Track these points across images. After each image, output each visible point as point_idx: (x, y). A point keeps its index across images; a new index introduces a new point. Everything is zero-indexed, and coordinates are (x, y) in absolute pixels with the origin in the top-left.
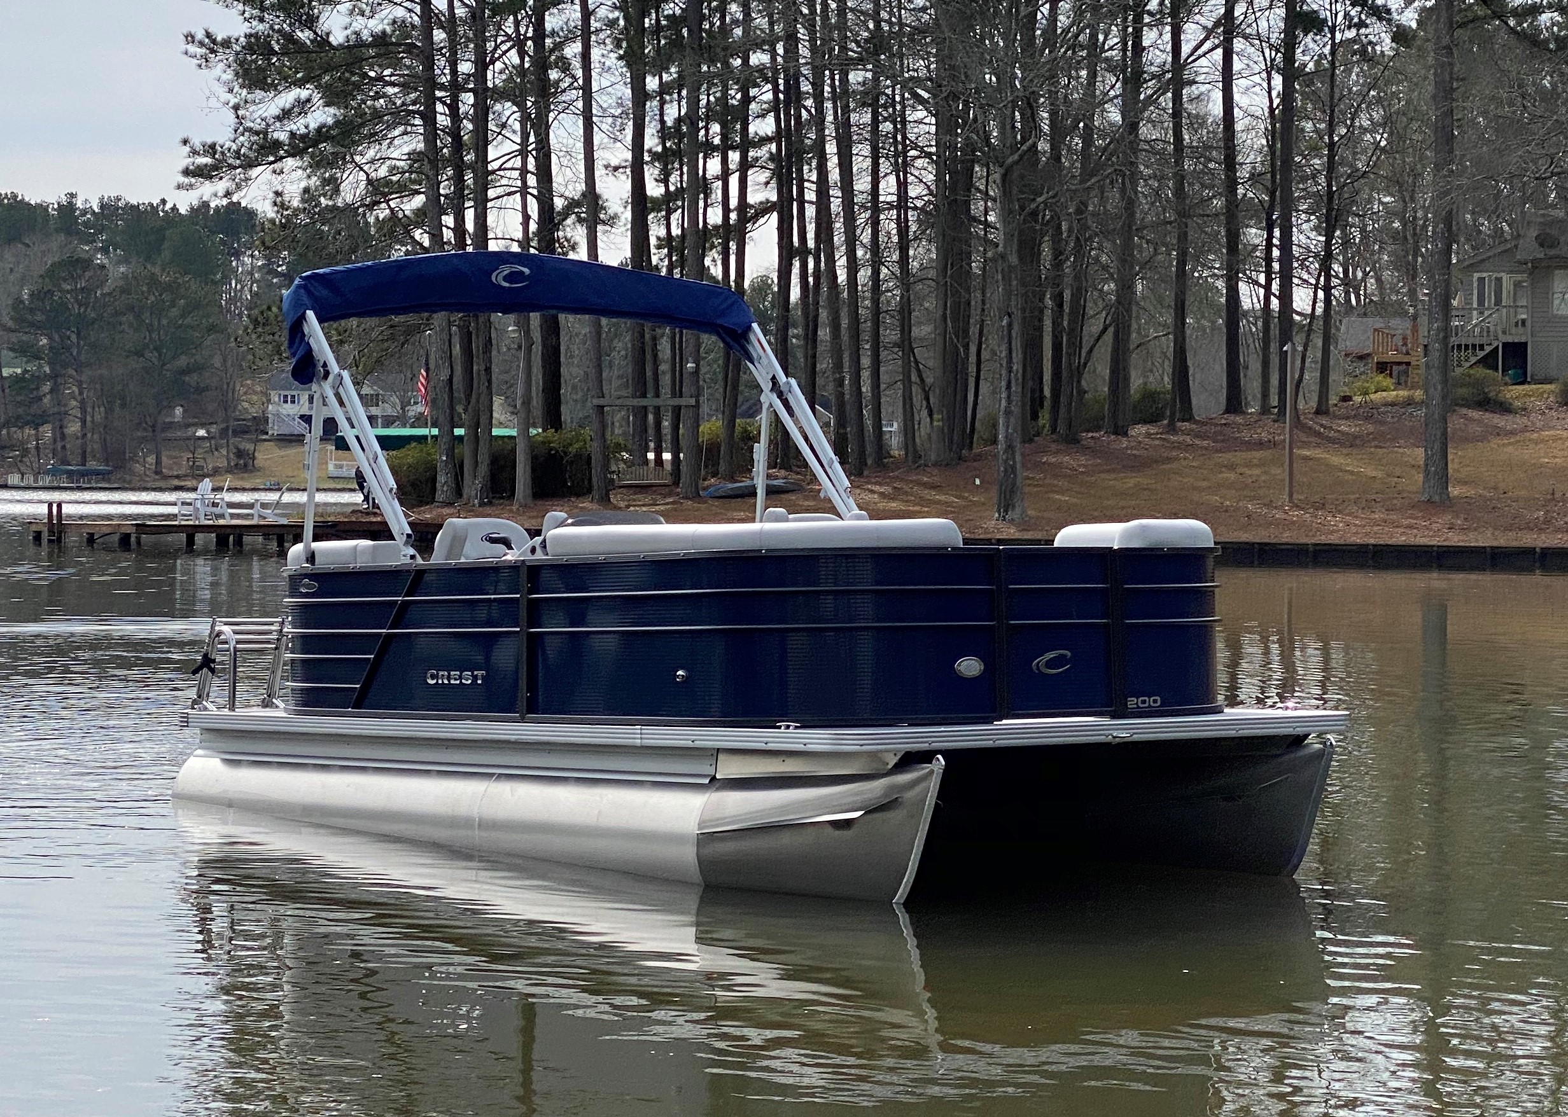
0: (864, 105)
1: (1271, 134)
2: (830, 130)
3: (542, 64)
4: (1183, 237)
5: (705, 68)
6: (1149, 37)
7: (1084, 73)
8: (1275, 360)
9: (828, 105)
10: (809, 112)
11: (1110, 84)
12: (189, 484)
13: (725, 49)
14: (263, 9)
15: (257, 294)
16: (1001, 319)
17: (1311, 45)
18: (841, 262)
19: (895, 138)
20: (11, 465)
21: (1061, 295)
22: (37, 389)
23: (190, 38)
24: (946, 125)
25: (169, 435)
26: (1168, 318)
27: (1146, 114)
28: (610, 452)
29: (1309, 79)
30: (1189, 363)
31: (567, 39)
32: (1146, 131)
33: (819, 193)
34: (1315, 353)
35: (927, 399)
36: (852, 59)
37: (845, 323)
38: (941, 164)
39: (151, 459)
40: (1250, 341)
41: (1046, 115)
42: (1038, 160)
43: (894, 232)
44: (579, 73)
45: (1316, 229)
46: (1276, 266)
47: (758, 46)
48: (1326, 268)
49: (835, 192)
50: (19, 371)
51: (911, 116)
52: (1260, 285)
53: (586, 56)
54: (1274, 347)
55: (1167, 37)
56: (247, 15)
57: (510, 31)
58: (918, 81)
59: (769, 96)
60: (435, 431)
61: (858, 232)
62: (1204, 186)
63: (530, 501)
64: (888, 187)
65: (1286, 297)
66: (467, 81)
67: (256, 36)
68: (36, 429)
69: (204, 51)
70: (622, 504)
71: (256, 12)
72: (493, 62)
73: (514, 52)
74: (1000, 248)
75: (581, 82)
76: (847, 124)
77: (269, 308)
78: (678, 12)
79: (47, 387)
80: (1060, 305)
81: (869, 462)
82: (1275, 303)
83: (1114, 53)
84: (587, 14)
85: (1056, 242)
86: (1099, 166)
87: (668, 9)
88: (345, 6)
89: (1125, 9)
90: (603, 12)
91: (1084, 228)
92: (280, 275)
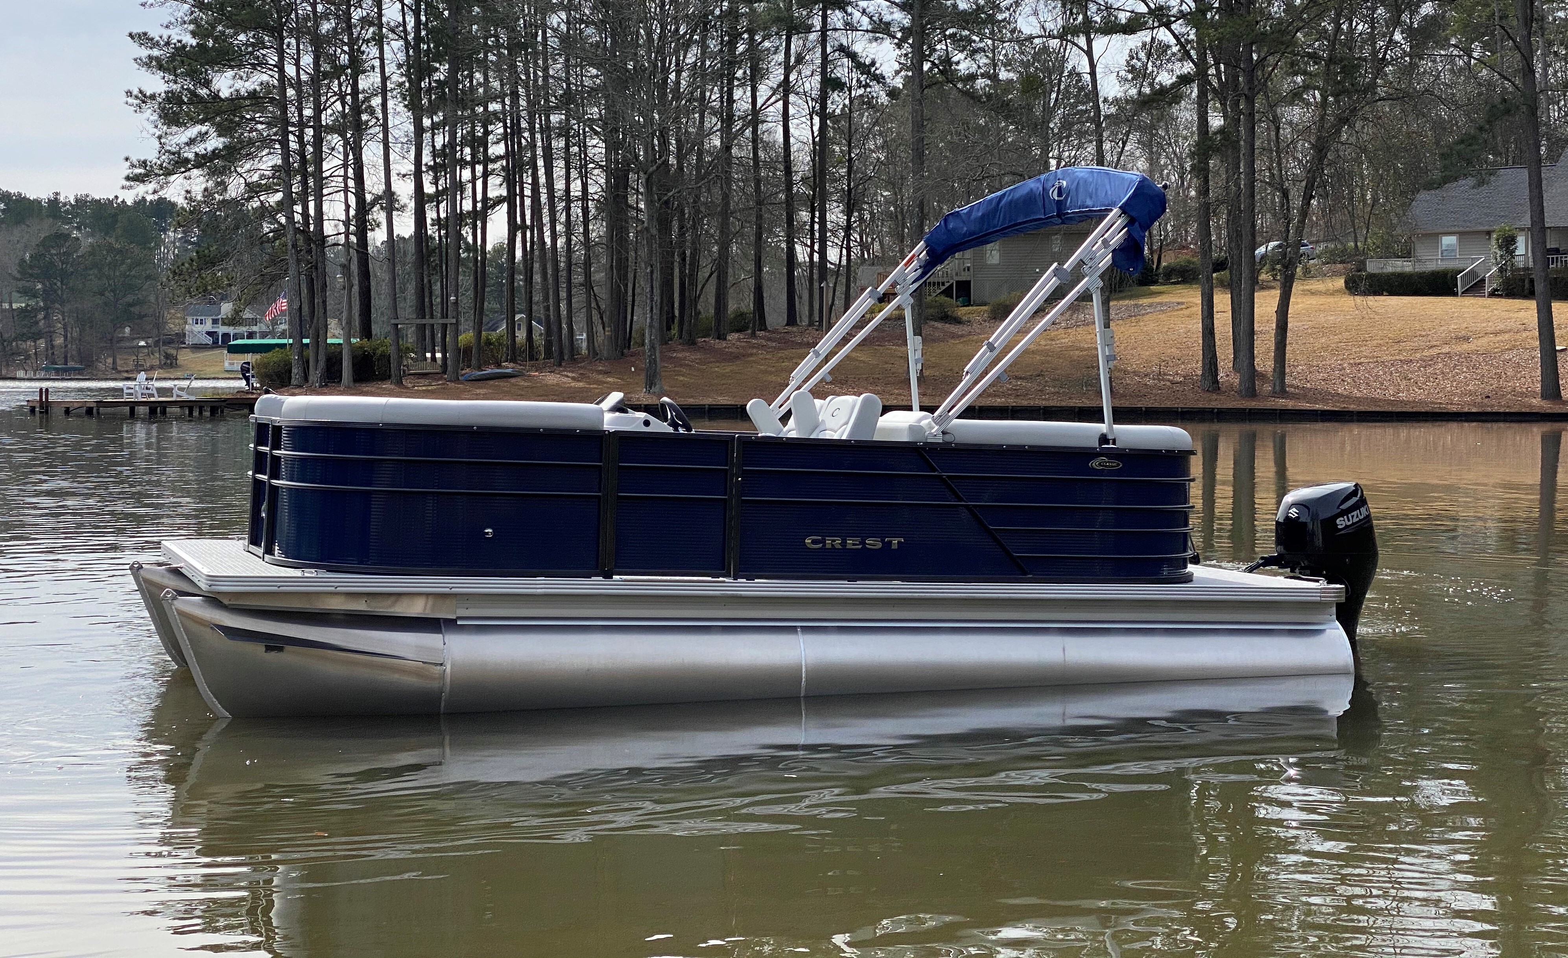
0: (560, 136)
1: (813, 154)
2: (539, 152)
3: (357, 110)
4: (759, 217)
5: (460, 113)
6: (737, 94)
7: (697, 115)
8: (816, 293)
9: (538, 136)
10: (527, 140)
11: (712, 122)
13: (472, 101)
14: (176, 76)
15: (177, 255)
16: (646, 268)
17: (837, 99)
18: (547, 233)
19: (580, 156)
20: (18, 365)
21: (684, 253)
22: (35, 316)
23: (129, 93)
24: (611, 149)
25: (122, 344)
26: (751, 266)
27: (736, 141)
28: (402, 352)
29: (836, 119)
30: (765, 295)
31: (372, 95)
32: (736, 152)
33: (533, 190)
34: (841, 288)
35: (602, 318)
36: (552, 107)
37: (550, 272)
38: (609, 172)
39: (110, 360)
40: (803, 281)
41: (674, 142)
42: (669, 170)
43: (580, 214)
44: (380, 116)
45: (842, 212)
46: (817, 235)
47: (494, 99)
48: (848, 236)
49: (543, 190)
50: (23, 305)
51: (590, 142)
52: (808, 246)
53: (384, 105)
54: (816, 285)
55: (749, 94)
56: (166, 79)
57: (336, 89)
58: (594, 121)
59: (501, 130)
60: (291, 341)
61: (558, 214)
62: (773, 186)
63: (351, 384)
64: (576, 187)
65: (823, 253)
66: (309, 121)
67: (173, 92)
68: (35, 342)
69: (138, 101)
70: (410, 385)
71: (171, 77)
72: (325, 109)
73: (338, 103)
74: (646, 225)
75: (381, 121)
76: (550, 148)
77: (183, 264)
78: (442, 78)
79: (41, 316)
80: (684, 260)
81: (566, 358)
82: (816, 257)
83: (715, 103)
84: (384, 79)
85: (681, 220)
86: (708, 173)
87: (436, 76)
88: (230, 73)
89: (722, 76)
90: (396, 78)
91: (698, 211)
92: (193, 243)
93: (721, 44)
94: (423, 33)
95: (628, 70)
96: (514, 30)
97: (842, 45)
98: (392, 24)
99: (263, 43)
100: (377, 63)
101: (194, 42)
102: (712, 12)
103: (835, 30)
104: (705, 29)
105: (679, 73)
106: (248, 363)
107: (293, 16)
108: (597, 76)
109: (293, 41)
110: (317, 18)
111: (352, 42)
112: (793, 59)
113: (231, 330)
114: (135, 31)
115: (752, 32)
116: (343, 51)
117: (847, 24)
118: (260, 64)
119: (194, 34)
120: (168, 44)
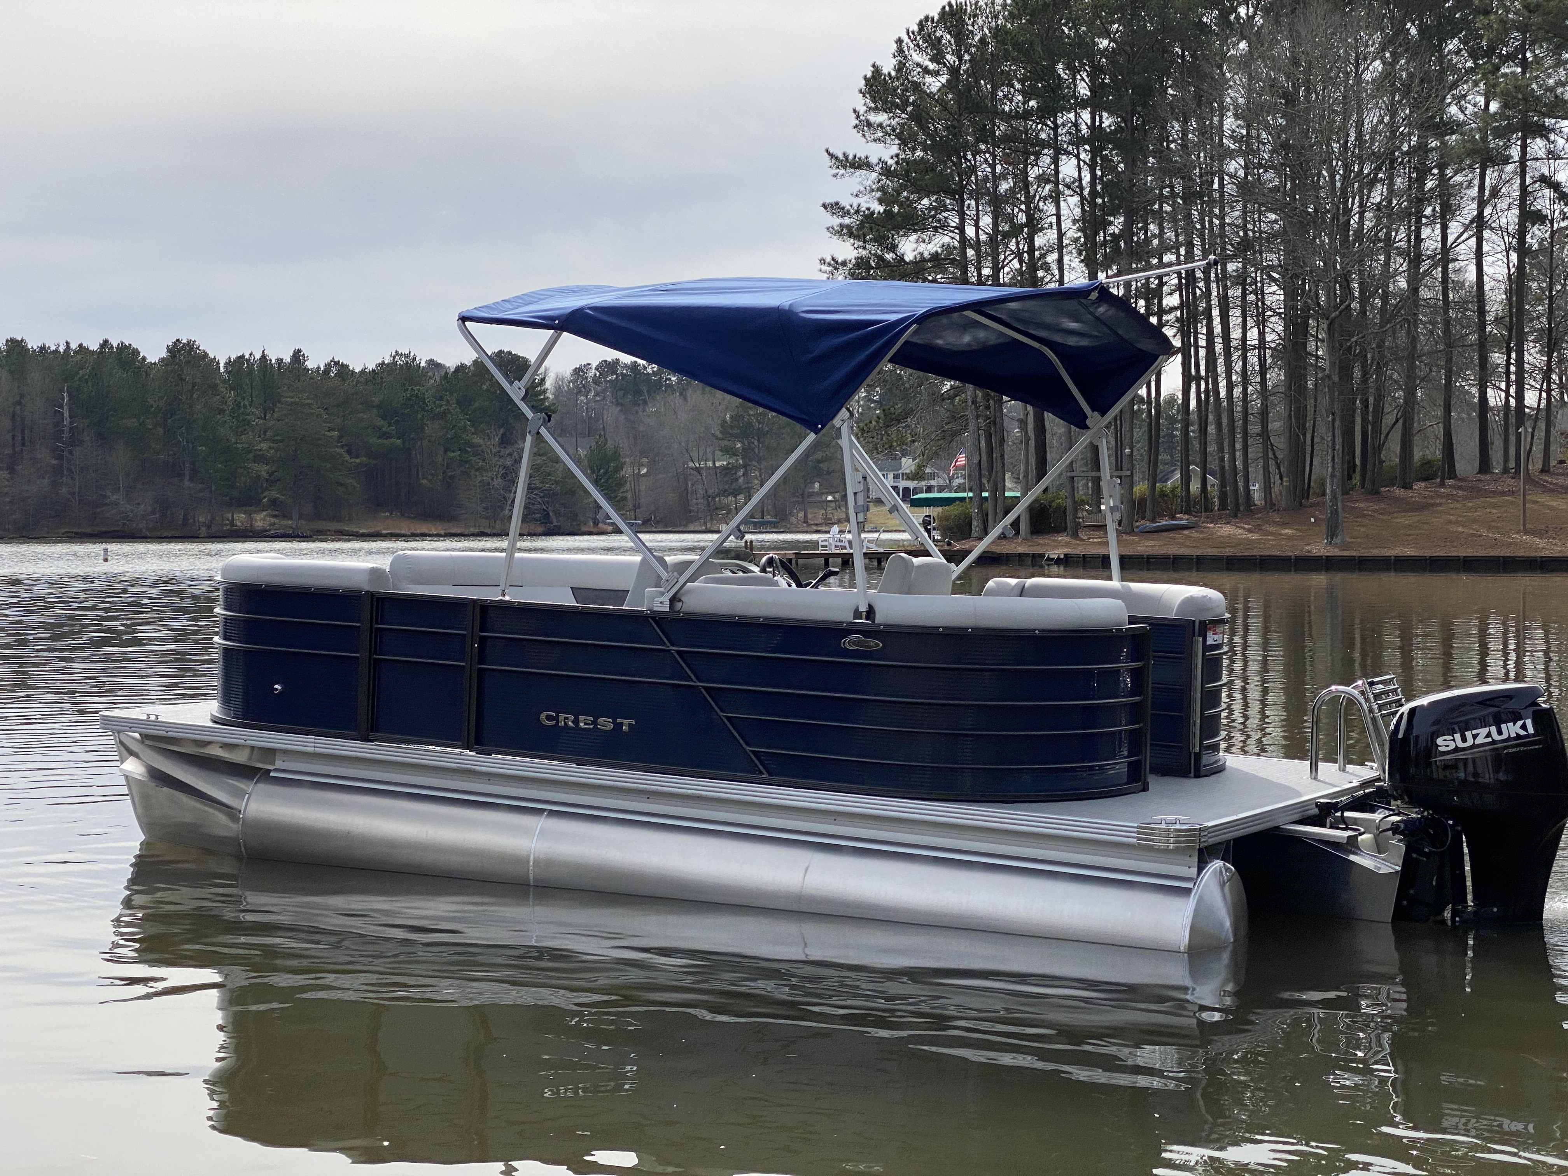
0: (1237, 284)
1: (1509, 292)
2: (1214, 301)
3: (1033, 267)
4: (1449, 360)
5: (1134, 266)
6: (1425, 232)
7: (1382, 257)
8: (1513, 438)
9: (1214, 285)
10: (1201, 290)
11: (1400, 264)
12: (824, 528)
13: (1148, 253)
14: (865, 242)
15: (861, 413)
16: (1328, 416)
17: (1537, 232)
18: (1223, 384)
19: (1257, 304)
20: (721, 519)
21: (1367, 400)
22: (736, 474)
23: (823, 261)
24: (1290, 296)
25: (812, 499)
26: (1439, 412)
27: (1424, 282)
28: (1077, 505)
29: (1534, 254)
30: (1454, 442)
31: (1048, 251)
32: (1425, 293)
33: (1207, 341)
34: (1541, 433)
35: (1279, 469)
36: (1229, 255)
37: (1225, 421)
38: (1288, 319)
39: (801, 514)
40: (1495, 426)
41: (1356, 285)
42: (1351, 315)
43: (1257, 363)
44: (1056, 272)
45: (1540, 352)
46: (1513, 377)
47: (1168, 249)
48: (1547, 377)
49: (1218, 340)
50: (725, 463)
51: (1268, 289)
52: (1501, 390)
53: (1060, 261)
54: (1512, 430)
55: (1438, 231)
56: (856, 246)
57: (1013, 248)
58: (1272, 268)
59: (1176, 281)
60: (971, 494)
61: (1233, 364)
62: (1463, 327)
63: (1029, 536)
64: (1253, 335)
65: (1520, 397)
66: (987, 280)
67: (862, 258)
68: (735, 497)
69: (831, 268)
70: (1085, 537)
71: (861, 244)
72: (1003, 268)
73: (1016, 260)
74: (1327, 372)
75: (1057, 277)
76: (1226, 297)
77: (871, 422)
78: (1117, 231)
79: (741, 473)
80: (1367, 407)
81: (1242, 508)
82: (1512, 402)
83: (1402, 243)
84: (1061, 235)
85: (1364, 366)
86: (1393, 316)
87: (1111, 230)
88: (914, 237)
89: (1410, 215)
90: (1070, 234)
91: (1383, 357)
92: (875, 402)
93: (1409, 181)
94: (1099, 188)
95: (1309, 214)
96: (1191, 179)
97: (1543, 175)
98: (1068, 180)
99: (945, 206)
100: (1054, 220)
101: (881, 209)
102: (1399, 148)
103: (1537, 159)
104: (1392, 167)
105: (1362, 214)
106: (929, 516)
107: (973, 178)
108: (1276, 221)
109: (973, 203)
110: (997, 179)
111: (1029, 199)
112: (1487, 193)
113: (911, 484)
114: (828, 201)
115: (1442, 167)
116: (1020, 210)
117: (1550, 152)
118: (943, 226)
119: (881, 201)
120: (857, 212)
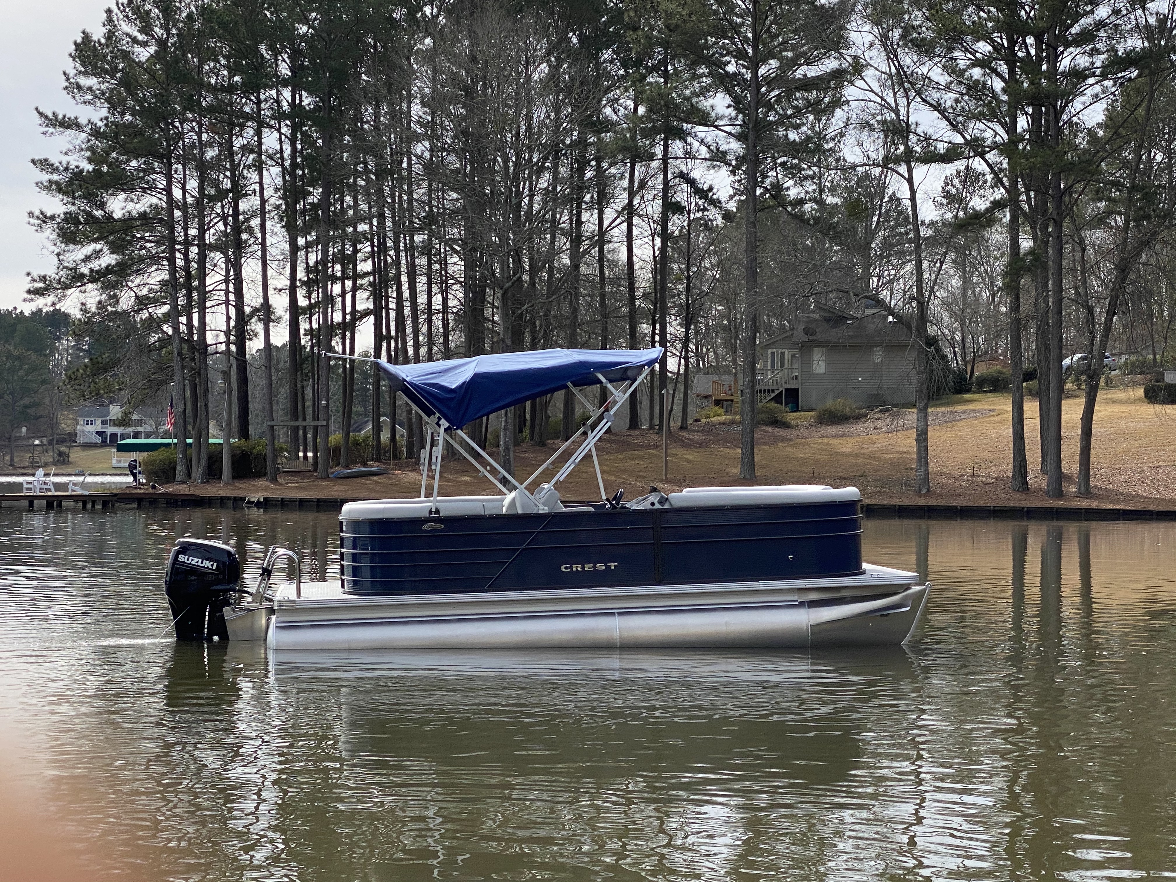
0: (423, 254)
1: (655, 271)
2: (403, 268)
3: (237, 230)
4: (605, 329)
5: (331, 233)
6: (585, 216)
7: (548, 236)
8: (657, 398)
9: (403, 254)
10: (392, 258)
11: (563, 242)
12: (30, 471)
13: (343, 222)
14: (74, 198)
15: (70, 362)
17: (677, 221)
18: (410, 343)
19: (441, 273)
24: (470, 266)
25: (20, 443)
27: (584, 260)
28: (277, 452)
29: (676, 240)
31: (252, 216)
32: (583, 269)
33: (397, 304)
34: (679, 395)
36: (416, 228)
38: (467, 287)
39: (8, 458)
41: (527, 260)
42: (522, 286)
43: (441, 326)
44: (259, 235)
45: (680, 324)
47: (362, 220)
48: (685, 346)
49: (407, 304)
51: (450, 260)
53: (263, 226)
54: (656, 392)
55: (596, 216)
56: (65, 201)
57: (219, 211)
58: (454, 241)
59: (369, 249)
60: (175, 441)
61: (420, 326)
62: (616, 300)
63: (230, 481)
64: (437, 301)
65: (663, 363)
66: (193, 240)
67: (70, 213)
69: (39, 222)
70: (283, 482)
71: (70, 200)
72: (209, 229)
73: (221, 223)
74: (501, 336)
75: (260, 240)
76: (413, 265)
78: (316, 200)
83: (565, 225)
84: (263, 202)
85: (533, 332)
86: (557, 289)
87: (311, 199)
88: (122, 196)
89: (572, 200)
90: (272, 201)
91: (549, 324)
92: (84, 351)
93: (571, 170)
94: (299, 160)
95: (486, 194)
96: (382, 157)
97: (681, 172)
98: (270, 151)
99: (153, 169)
100: (257, 187)
101: (90, 168)
102: (563, 142)
103: (677, 158)
104: (557, 158)
105: (531, 197)
106: (135, 461)
107: (180, 144)
108: (457, 200)
109: (180, 167)
110: (203, 146)
111: (234, 168)
112: (636, 185)
113: (119, 430)
114: (36, 158)
115: (599, 160)
116: (226, 176)
117: (687, 152)
118: (151, 188)
119: (90, 160)
120: (66, 169)
